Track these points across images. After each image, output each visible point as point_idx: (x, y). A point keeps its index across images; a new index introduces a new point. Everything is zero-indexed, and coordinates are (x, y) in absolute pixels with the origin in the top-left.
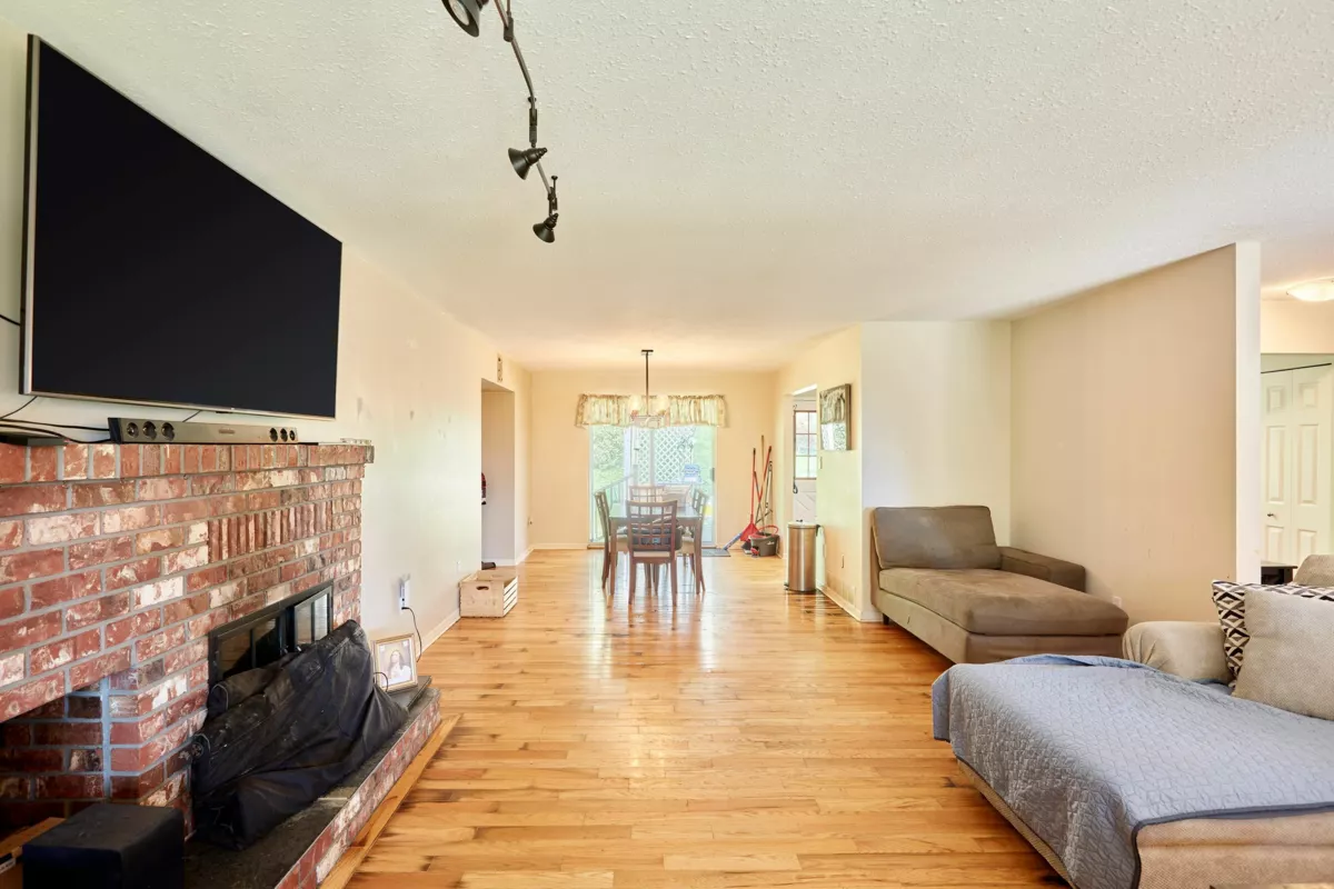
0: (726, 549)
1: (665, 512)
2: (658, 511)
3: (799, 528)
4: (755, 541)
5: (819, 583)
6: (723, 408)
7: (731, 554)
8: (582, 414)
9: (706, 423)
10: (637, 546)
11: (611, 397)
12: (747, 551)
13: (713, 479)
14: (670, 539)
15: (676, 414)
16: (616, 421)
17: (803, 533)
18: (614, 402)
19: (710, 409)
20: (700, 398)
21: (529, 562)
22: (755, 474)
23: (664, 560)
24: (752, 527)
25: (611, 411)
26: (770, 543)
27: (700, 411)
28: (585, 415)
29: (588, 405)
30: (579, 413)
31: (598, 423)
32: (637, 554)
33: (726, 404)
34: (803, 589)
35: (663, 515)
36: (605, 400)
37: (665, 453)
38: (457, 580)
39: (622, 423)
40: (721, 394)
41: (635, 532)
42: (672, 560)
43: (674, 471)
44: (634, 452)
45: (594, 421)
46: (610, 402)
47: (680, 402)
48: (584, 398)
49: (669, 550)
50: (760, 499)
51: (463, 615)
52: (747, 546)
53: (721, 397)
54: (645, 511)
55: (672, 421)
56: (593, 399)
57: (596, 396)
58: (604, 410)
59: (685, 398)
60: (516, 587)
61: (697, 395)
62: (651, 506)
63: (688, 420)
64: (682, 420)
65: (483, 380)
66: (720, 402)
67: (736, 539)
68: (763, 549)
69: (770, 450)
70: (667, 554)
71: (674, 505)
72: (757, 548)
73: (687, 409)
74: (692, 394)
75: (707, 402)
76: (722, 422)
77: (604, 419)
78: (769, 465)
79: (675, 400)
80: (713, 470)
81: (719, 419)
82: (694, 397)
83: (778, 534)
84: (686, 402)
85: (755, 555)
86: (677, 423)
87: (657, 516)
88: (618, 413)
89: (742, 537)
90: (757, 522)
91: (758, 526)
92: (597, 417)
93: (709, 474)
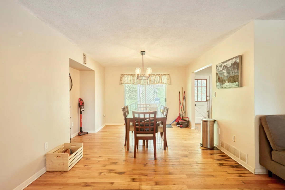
0: (170, 125)
1: (151, 117)
2: (147, 116)
3: (207, 121)
4: (181, 122)
5: (216, 144)
6: (169, 78)
7: (173, 126)
8: (122, 80)
9: (163, 83)
10: (138, 132)
11: (131, 75)
12: (178, 126)
13: (166, 102)
14: (153, 128)
15: (153, 81)
16: (133, 83)
17: (209, 124)
18: (132, 77)
19: (165, 79)
20: (161, 75)
21: (103, 131)
22: (180, 100)
23: (150, 138)
24: (179, 117)
25: (131, 79)
26: (186, 123)
27: (161, 79)
28: (123, 81)
29: (123, 78)
30: (121, 80)
31: (127, 83)
32: (138, 135)
33: (170, 77)
34: (209, 147)
35: (150, 118)
36: (129, 76)
37: (149, 95)
38: (45, 153)
39: (135, 83)
40: (169, 74)
41: (137, 125)
42: (154, 138)
43: (152, 100)
44: (140, 94)
45: (125, 83)
46: (131, 77)
47: (155, 76)
48: (122, 75)
49: (153, 133)
50: (182, 108)
51: (48, 170)
52: (178, 124)
53: (169, 75)
54: (142, 116)
55: (152, 83)
56: (125, 76)
57: (126, 74)
58: (129, 79)
59: (156, 75)
60: (82, 150)
61: (160, 74)
62: (144, 114)
63: (157, 82)
64: (155, 82)
65: (70, 58)
66: (168, 76)
67: (174, 121)
68: (184, 125)
69: (185, 92)
70: (152, 135)
71: (155, 113)
72: (182, 125)
73: (157, 78)
74: (158, 74)
75: (164, 76)
76: (169, 83)
77: (129, 82)
78: (184, 97)
79: (153, 76)
80: (166, 99)
81: (168, 82)
82: (159, 75)
83: (189, 120)
84: (157, 77)
85: (181, 127)
86: (154, 83)
87: (147, 118)
88: (134, 80)
89: (176, 121)
90: (181, 115)
91: (181, 117)
92: (127, 81)
93: (164, 100)
